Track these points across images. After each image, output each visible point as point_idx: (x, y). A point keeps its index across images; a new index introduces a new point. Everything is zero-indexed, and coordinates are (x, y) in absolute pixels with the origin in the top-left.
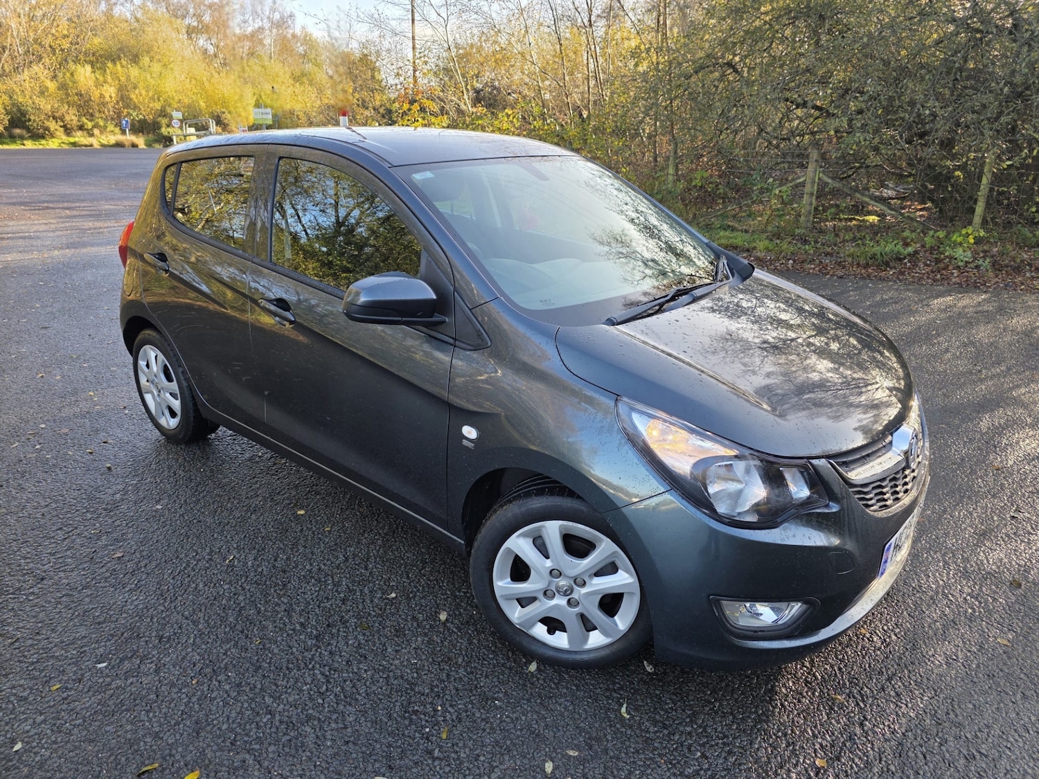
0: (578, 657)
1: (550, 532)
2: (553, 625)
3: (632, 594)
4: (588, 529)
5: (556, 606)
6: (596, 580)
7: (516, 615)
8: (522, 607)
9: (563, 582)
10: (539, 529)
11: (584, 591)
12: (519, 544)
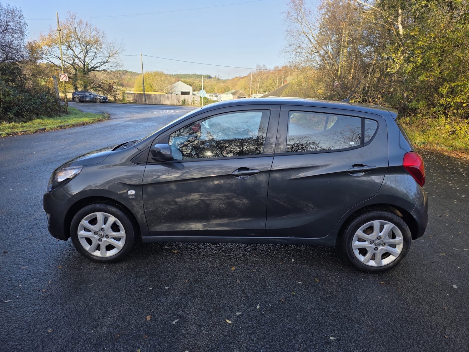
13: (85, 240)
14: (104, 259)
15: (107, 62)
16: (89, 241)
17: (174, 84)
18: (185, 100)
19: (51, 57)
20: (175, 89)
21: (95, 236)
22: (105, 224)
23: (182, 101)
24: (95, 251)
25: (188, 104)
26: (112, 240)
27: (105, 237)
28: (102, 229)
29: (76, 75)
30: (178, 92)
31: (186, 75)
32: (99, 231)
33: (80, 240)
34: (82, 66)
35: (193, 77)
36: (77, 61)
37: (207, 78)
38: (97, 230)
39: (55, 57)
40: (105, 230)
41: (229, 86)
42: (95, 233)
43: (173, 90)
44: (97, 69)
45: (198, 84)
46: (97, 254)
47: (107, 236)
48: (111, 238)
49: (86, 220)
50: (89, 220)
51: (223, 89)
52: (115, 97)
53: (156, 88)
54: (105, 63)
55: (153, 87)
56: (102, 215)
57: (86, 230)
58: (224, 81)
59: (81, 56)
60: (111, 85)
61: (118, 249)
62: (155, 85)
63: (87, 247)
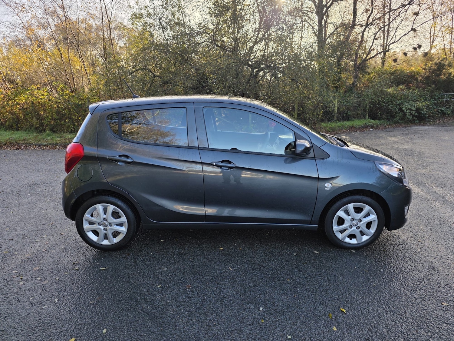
0: (360, 245)
1: (350, 207)
2: (352, 236)
3: (375, 221)
4: (361, 204)
5: (354, 230)
6: (364, 219)
7: (340, 236)
8: (341, 233)
9: (355, 222)
10: (347, 207)
11: (361, 223)
12: (341, 213)
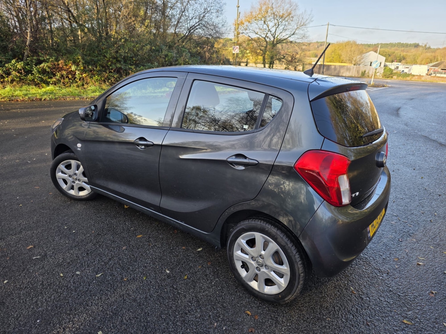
13: (62, 180)
14: (78, 198)
15: (294, 34)
16: (65, 182)
17: (365, 54)
18: (365, 72)
19: (249, 32)
20: (364, 59)
21: (70, 179)
22: (78, 170)
23: (362, 72)
24: (69, 190)
25: (368, 76)
26: (83, 183)
27: (77, 180)
28: (75, 174)
29: (266, 47)
30: (368, 63)
31: (387, 44)
32: (73, 175)
33: (58, 179)
34: (272, 39)
35: (396, 46)
36: (269, 35)
37: (413, 47)
38: (71, 174)
39: (252, 32)
40: (78, 175)
41: (438, 56)
42: (70, 176)
43: (362, 61)
44: (284, 41)
45: (399, 54)
46: (72, 192)
47: (79, 180)
48: (83, 182)
49: (63, 164)
50: (66, 165)
51: (429, 60)
52: (296, 67)
53: (344, 59)
54: (292, 35)
55: (341, 58)
56: (75, 163)
57: (63, 172)
58: (435, 51)
59: (273, 30)
60: (293, 57)
61: (88, 191)
62: (343, 56)
63: (64, 187)
